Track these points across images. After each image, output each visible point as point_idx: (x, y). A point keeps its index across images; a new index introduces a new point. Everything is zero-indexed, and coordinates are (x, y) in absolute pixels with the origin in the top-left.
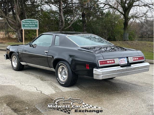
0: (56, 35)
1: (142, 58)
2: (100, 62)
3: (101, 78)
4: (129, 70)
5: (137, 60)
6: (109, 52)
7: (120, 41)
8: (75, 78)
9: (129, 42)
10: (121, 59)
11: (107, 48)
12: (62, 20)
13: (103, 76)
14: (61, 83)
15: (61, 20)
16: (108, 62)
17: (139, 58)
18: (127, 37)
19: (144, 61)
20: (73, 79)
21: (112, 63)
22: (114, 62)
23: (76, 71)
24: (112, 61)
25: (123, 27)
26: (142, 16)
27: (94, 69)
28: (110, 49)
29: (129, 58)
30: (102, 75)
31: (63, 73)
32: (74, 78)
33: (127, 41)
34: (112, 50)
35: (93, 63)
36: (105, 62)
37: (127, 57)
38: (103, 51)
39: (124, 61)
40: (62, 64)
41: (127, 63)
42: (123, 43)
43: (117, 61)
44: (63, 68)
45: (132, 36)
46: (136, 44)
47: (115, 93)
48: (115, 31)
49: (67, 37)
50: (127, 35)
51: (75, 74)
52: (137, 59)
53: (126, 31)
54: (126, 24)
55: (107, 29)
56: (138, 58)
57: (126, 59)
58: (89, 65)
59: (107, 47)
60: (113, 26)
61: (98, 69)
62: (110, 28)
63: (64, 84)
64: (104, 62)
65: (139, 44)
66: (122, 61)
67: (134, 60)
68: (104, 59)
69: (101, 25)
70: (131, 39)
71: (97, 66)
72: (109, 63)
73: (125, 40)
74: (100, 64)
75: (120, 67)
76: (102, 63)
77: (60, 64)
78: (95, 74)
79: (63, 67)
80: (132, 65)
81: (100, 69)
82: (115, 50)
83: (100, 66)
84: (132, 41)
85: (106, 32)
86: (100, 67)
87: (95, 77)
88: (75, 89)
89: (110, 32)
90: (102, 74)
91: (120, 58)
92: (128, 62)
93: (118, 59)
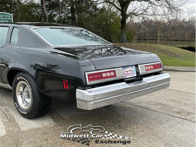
0: (14, 27)
1: (159, 66)
2: (89, 75)
3: (90, 107)
4: (140, 87)
5: (151, 69)
6: (104, 56)
7: (116, 42)
8: (45, 104)
9: (127, 44)
10: (127, 69)
11: (102, 50)
12: (45, 16)
13: (94, 104)
14: (22, 112)
15: (43, 16)
16: (104, 75)
17: (154, 67)
18: (125, 38)
19: (161, 71)
20: (43, 106)
21: (111, 76)
22: (115, 76)
23: (46, 92)
24: (111, 73)
25: (120, 26)
26: (141, 14)
27: (77, 90)
28: (106, 52)
29: (139, 66)
30: (92, 102)
31: (25, 94)
32: (43, 103)
33: (125, 42)
34: (108, 52)
35: (75, 77)
36: (99, 76)
37: (136, 66)
38: (97, 55)
39: (131, 73)
40: (21, 78)
41: (135, 75)
42: (121, 45)
43: (120, 73)
44: (25, 86)
45: (130, 37)
46: (135, 46)
47: (116, 128)
48: (110, 31)
49: (31, 29)
50: (125, 36)
51: (45, 96)
52: (152, 67)
53: (124, 31)
54: (123, 22)
55: (102, 28)
56: (153, 65)
57: (134, 69)
58: (68, 82)
59: (102, 48)
60: (109, 24)
61: (85, 89)
62: (105, 27)
63: (26, 113)
64: (96, 76)
65: (138, 46)
66: (127, 72)
67: (147, 70)
68: (96, 70)
69: (95, 23)
70: (129, 40)
71: (83, 83)
72: (107, 77)
73: (122, 42)
74: (90, 80)
75: (125, 83)
76: (92, 77)
77: (18, 79)
78: (80, 100)
79: (24, 84)
80: (145, 79)
81: (88, 90)
82: (111, 53)
83: (89, 83)
84: (130, 43)
85: (100, 31)
86: (89, 86)
87: (80, 105)
88: (46, 124)
89: (105, 31)
90: (92, 100)
91: (125, 67)
92: (138, 73)
93: (121, 68)
